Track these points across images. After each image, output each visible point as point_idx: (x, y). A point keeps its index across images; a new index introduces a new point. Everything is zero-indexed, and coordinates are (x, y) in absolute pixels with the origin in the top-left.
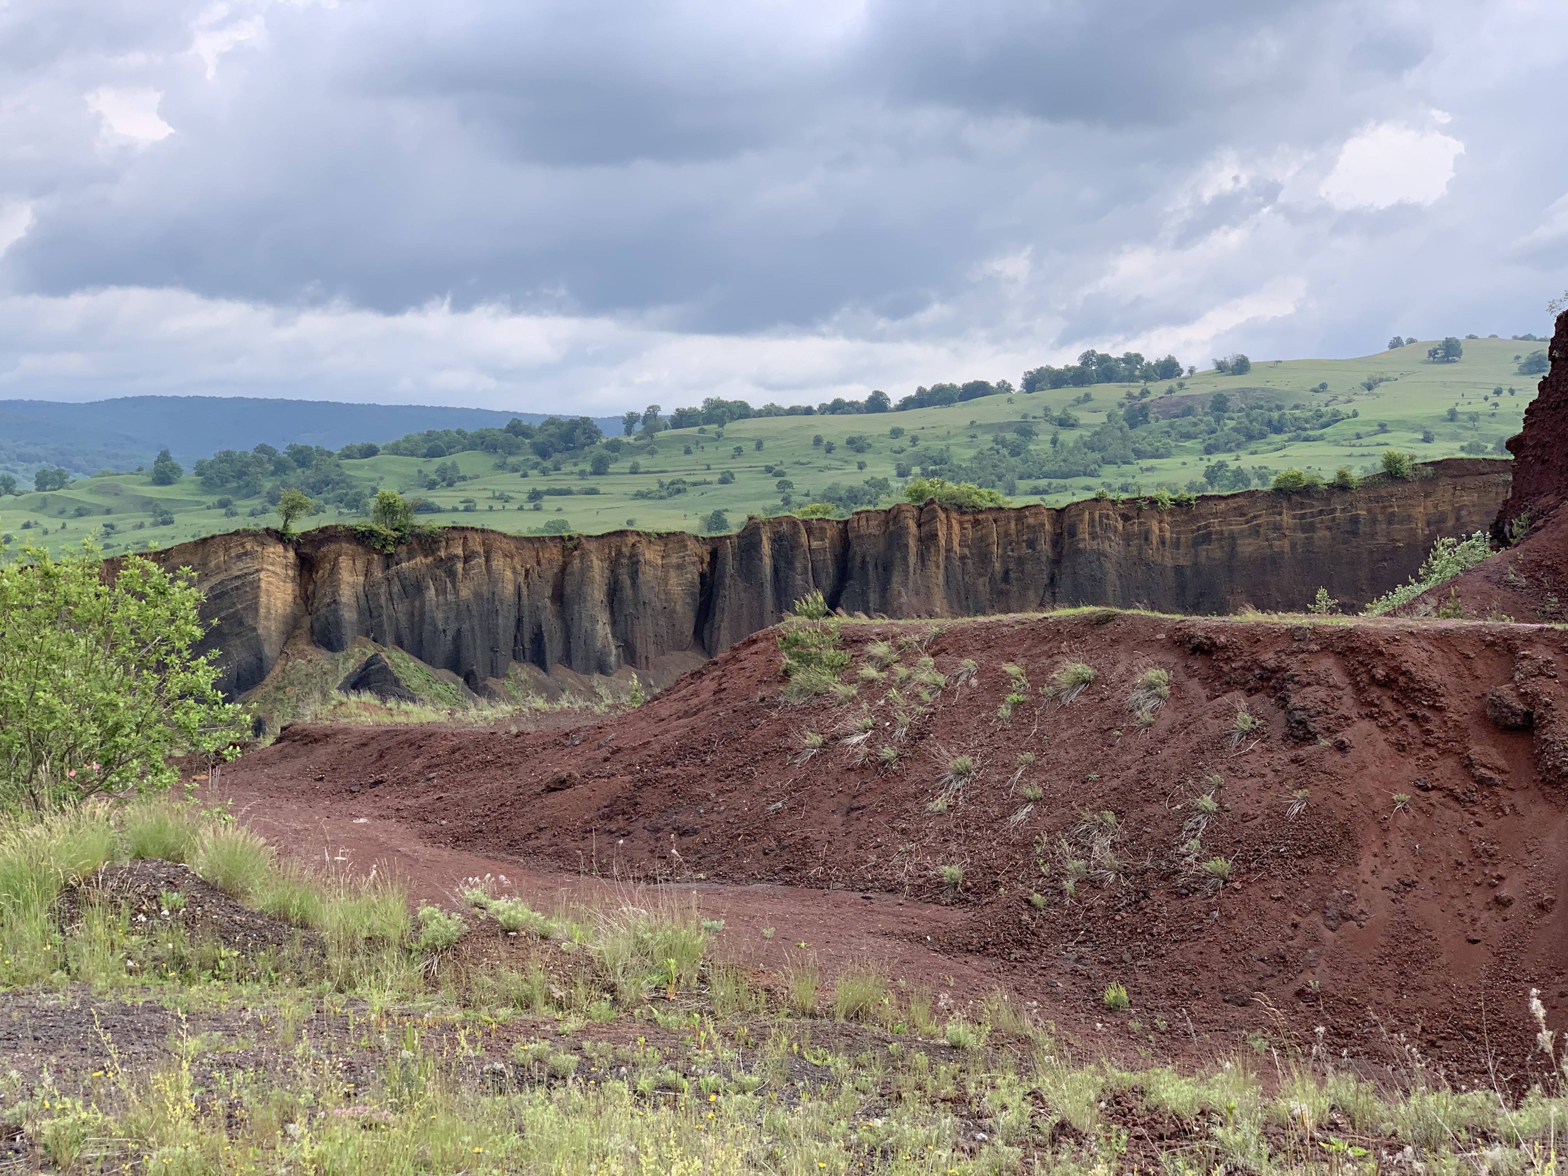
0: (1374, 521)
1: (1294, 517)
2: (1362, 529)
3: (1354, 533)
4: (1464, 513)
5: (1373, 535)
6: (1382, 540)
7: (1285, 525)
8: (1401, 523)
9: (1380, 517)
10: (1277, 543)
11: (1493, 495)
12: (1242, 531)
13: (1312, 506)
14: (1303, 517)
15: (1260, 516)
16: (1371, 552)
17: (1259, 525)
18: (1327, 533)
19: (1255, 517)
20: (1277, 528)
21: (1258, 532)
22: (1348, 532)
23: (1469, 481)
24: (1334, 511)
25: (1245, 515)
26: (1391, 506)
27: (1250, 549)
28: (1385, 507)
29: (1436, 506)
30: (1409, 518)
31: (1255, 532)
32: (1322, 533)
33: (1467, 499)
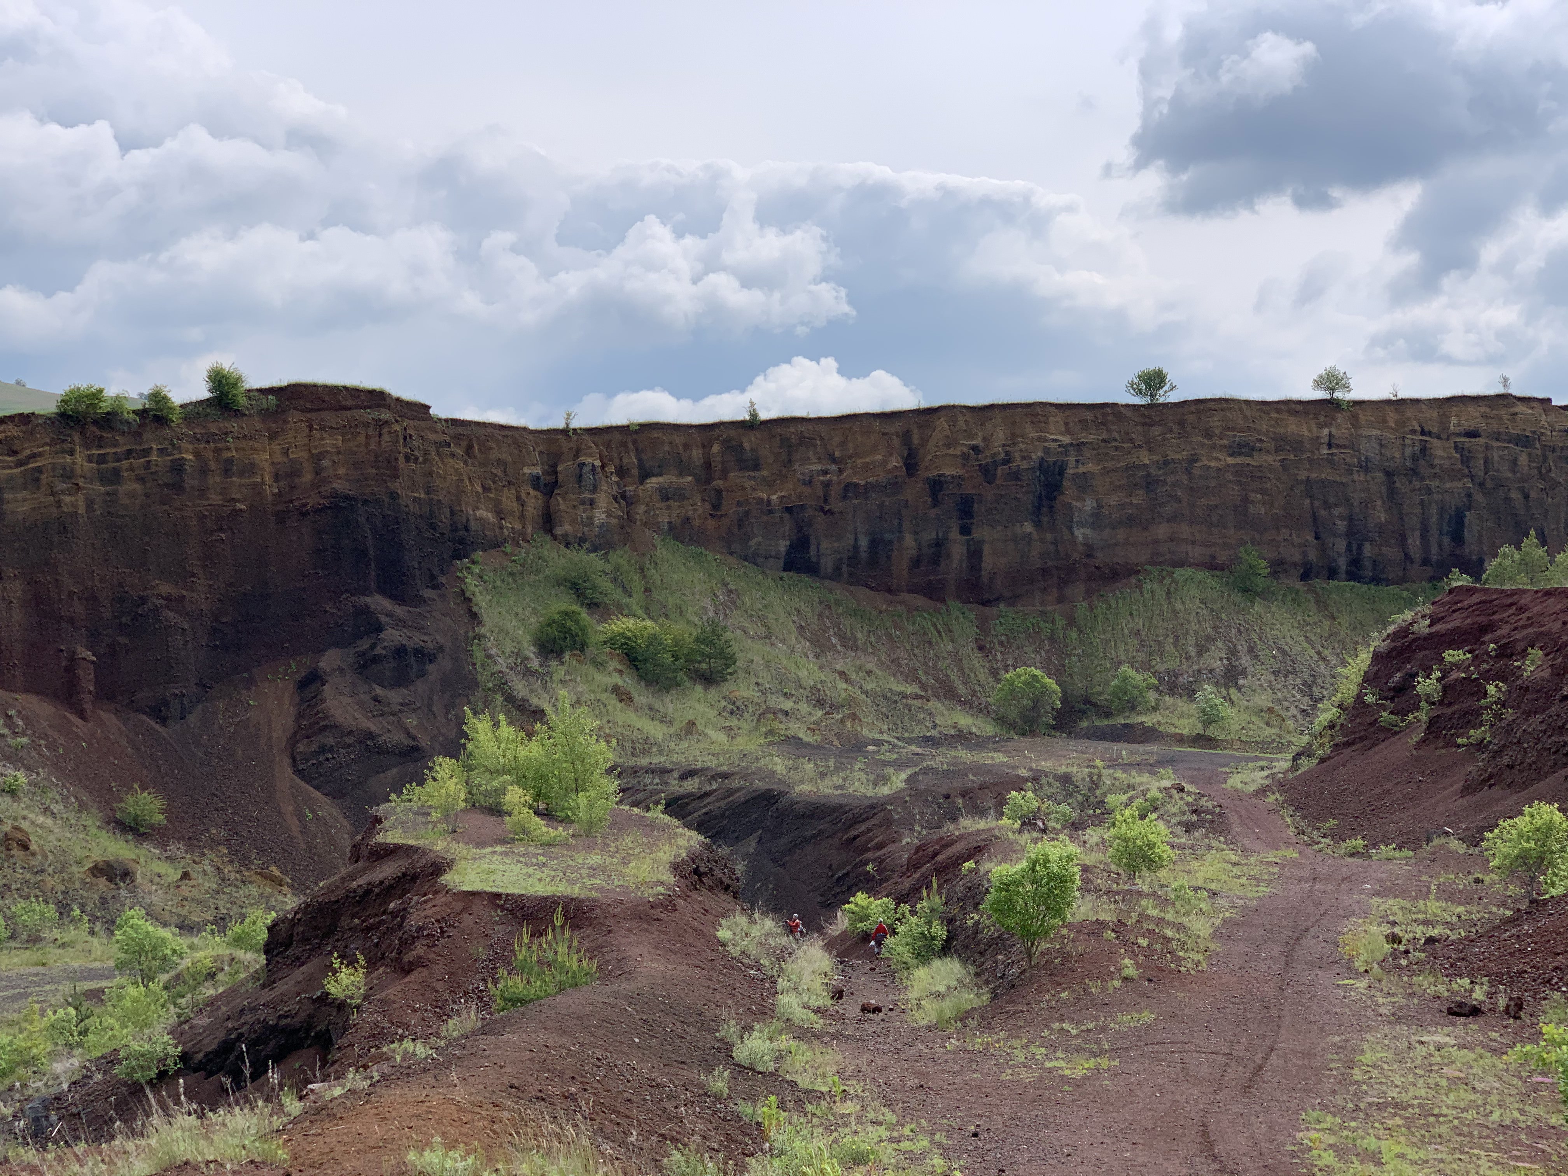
0: (204, 471)
1: (90, 459)
2: (191, 481)
3: (177, 487)
4: (325, 463)
5: (203, 492)
6: (215, 499)
7: (79, 471)
8: (241, 474)
9: (213, 465)
10: (67, 499)
11: (362, 439)
12: (11, 478)
13: (116, 444)
14: (102, 460)
15: (40, 454)
16: (202, 518)
17: (39, 470)
18: (137, 487)
19: (33, 456)
20: (68, 475)
21: (37, 480)
22: (167, 485)
23: (330, 418)
24: (147, 452)
25: (15, 453)
26: (228, 449)
27: (25, 507)
28: (217, 451)
29: (286, 452)
30: (251, 469)
31: (34, 480)
32: (129, 486)
33: (331, 442)
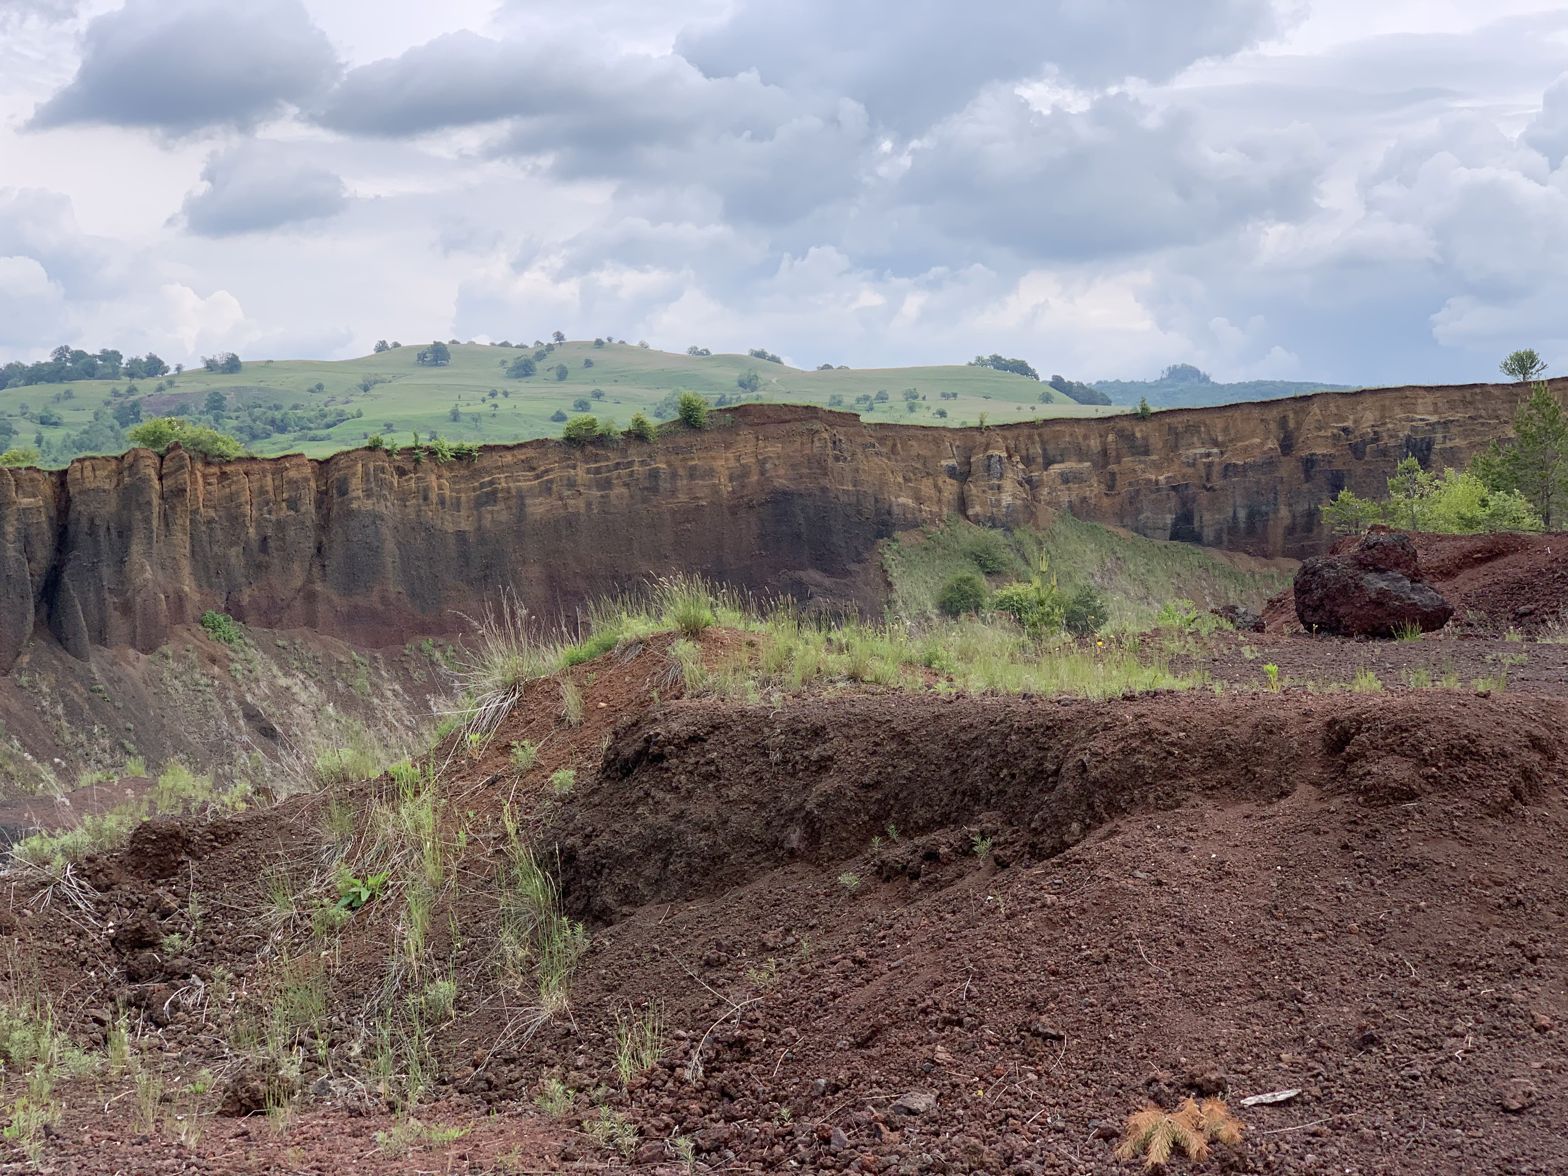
0: (674, 475)
1: (588, 471)
2: (664, 485)
3: (654, 490)
4: (768, 466)
5: (673, 492)
6: (683, 497)
7: (579, 481)
8: (702, 478)
9: (681, 472)
10: (572, 502)
11: (798, 445)
12: (531, 488)
13: (607, 459)
14: (598, 471)
15: (552, 470)
16: (673, 513)
17: (551, 481)
18: (624, 490)
19: (547, 471)
20: (571, 484)
21: (550, 489)
22: (647, 488)
23: (772, 429)
24: (630, 464)
25: (534, 469)
26: (693, 459)
27: (542, 509)
28: (685, 460)
29: (738, 458)
30: (711, 473)
31: (547, 489)
32: (619, 490)
33: (773, 449)
